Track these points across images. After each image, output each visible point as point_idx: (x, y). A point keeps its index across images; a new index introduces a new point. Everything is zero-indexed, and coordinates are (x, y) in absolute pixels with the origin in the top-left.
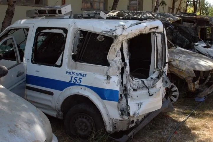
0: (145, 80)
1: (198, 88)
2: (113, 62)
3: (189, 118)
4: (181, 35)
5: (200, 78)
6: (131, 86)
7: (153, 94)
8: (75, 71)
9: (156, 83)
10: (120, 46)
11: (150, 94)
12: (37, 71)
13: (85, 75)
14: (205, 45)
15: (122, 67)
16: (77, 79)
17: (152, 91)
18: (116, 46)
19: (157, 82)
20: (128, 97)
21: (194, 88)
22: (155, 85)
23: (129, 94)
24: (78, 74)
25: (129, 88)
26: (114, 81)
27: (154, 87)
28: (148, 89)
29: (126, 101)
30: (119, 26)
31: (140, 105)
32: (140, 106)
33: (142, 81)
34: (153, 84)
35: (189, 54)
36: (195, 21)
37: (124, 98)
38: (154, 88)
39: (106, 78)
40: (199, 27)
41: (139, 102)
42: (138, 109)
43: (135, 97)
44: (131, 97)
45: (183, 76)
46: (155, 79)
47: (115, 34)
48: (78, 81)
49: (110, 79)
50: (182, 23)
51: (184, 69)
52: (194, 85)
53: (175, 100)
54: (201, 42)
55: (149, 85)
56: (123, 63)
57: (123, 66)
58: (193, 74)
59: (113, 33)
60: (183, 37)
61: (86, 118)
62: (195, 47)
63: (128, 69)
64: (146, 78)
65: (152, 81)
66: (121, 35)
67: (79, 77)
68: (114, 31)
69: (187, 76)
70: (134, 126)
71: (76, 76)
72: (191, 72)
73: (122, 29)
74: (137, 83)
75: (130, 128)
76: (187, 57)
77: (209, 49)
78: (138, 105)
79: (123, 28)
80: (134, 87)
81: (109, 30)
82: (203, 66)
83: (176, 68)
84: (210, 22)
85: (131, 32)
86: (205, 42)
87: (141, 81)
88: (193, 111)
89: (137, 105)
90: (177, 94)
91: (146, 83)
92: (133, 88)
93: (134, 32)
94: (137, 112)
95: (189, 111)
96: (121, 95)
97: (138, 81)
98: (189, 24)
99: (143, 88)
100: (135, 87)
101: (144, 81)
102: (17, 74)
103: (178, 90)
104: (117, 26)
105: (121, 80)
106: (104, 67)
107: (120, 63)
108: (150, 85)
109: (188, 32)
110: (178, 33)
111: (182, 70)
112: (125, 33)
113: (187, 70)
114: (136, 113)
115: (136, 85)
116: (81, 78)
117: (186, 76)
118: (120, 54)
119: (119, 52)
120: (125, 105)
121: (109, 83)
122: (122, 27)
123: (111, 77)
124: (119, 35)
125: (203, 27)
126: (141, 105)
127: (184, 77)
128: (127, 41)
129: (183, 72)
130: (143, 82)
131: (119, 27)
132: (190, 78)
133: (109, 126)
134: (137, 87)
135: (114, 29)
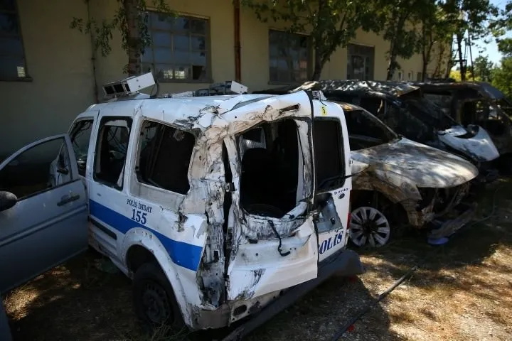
0: (275, 220)
1: (430, 220)
2: (201, 185)
3: (399, 286)
4: (413, 118)
5: (436, 201)
6: (242, 233)
7: (289, 253)
8: (138, 200)
9: (297, 228)
10: (220, 150)
11: (282, 252)
12: (99, 195)
13: (149, 209)
14: (463, 132)
15: (226, 193)
16: (141, 215)
17: (288, 244)
18: (202, 151)
19: (299, 226)
20: (232, 256)
21: (419, 220)
22: (295, 231)
23: (234, 251)
24: (142, 206)
25: (238, 237)
26: (193, 227)
27: (294, 235)
28: (280, 239)
29: (223, 267)
30: (206, 109)
31: (258, 274)
32: (257, 276)
33: (269, 221)
34: (291, 230)
35: (422, 151)
36: (451, 91)
37: (222, 260)
38: (295, 237)
39: (176, 218)
40: (459, 101)
41: (257, 268)
42: (253, 282)
43: (251, 255)
44: (243, 255)
45: (397, 198)
46: (297, 218)
47: (196, 126)
48: (142, 219)
49: (184, 222)
50: (423, 96)
51: (398, 184)
52: (421, 215)
53: (382, 241)
54: (458, 127)
55: (283, 230)
56: (228, 184)
57: (227, 191)
58: (417, 194)
59: (193, 125)
60: (418, 121)
61: (157, 291)
62: (440, 137)
63: (236, 196)
64: (279, 216)
65: (291, 223)
66: (210, 126)
67: (143, 212)
68: (196, 119)
69: (405, 197)
70: (247, 317)
71: (140, 210)
72: (413, 190)
73: (212, 115)
74: (259, 226)
75: (232, 324)
76: (412, 159)
77: (470, 140)
78: (256, 276)
79: (216, 113)
80: (251, 234)
81: (186, 118)
82: (442, 177)
83: (384, 182)
84: (480, 92)
85: (236, 119)
86: (465, 127)
87: (267, 222)
88: (413, 269)
89: (254, 273)
90: (387, 230)
91: (278, 227)
92: (247, 237)
93: (241, 119)
94: (251, 291)
95: (406, 268)
96: (216, 253)
97: (262, 221)
98: (441, 96)
99: (269, 236)
100: (253, 235)
101: (275, 223)
102: (60, 200)
103: (387, 224)
104: (202, 108)
105: (223, 221)
106: (177, 196)
107: (219, 184)
108: (287, 231)
109: (426, 111)
110: (408, 113)
111: (396, 187)
112: (220, 123)
113: (404, 187)
114: (249, 293)
115: (254, 231)
116: (146, 215)
117: (403, 198)
118: (222, 166)
119: (219, 162)
120: (221, 275)
121: (183, 230)
122: (211, 110)
123: (187, 218)
124: (207, 128)
125: (466, 100)
126: (260, 275)
127: (399, 200)
128: (234, 137)
129: (397, 190)
130: (272, 224)
131: (205, 112)
132: (411, 203)
133: (188, 317)
134: (258, 235)
135: (196, 116)
